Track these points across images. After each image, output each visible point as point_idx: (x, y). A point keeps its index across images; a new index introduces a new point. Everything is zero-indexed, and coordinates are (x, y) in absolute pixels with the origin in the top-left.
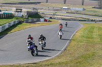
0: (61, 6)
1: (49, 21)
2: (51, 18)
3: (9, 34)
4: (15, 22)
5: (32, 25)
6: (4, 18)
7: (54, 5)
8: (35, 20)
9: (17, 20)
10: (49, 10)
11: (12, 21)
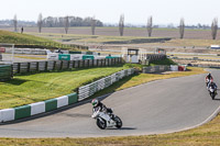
0: (207, 45)
1: (187, 70)
2: (189, 65)
3: (118, 92)
4: (126, 72)
5: (157, 77)
6: (108, 66)
7: (194, 42)
8: (162, 68)
9: (130, 69)
10: (186, 51)
11: (121, 71)
